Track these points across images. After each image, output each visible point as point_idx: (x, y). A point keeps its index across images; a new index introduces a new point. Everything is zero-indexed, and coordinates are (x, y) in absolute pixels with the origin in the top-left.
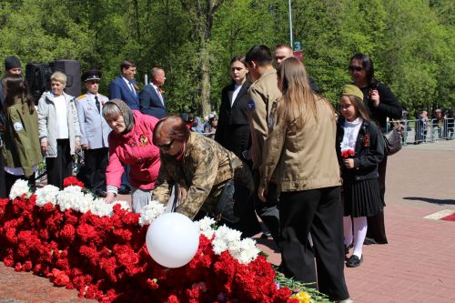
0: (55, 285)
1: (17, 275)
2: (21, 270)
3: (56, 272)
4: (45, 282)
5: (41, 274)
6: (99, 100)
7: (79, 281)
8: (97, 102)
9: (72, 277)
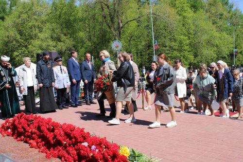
0: (31, 147)
1: (17, 143)
2: (19, 140)
3: (31, 141)
4: (27, 145)
5: (26, 142)
6: (62, 68)
7: (40, 145)
8: (61, 69)
9: (37, 143)
